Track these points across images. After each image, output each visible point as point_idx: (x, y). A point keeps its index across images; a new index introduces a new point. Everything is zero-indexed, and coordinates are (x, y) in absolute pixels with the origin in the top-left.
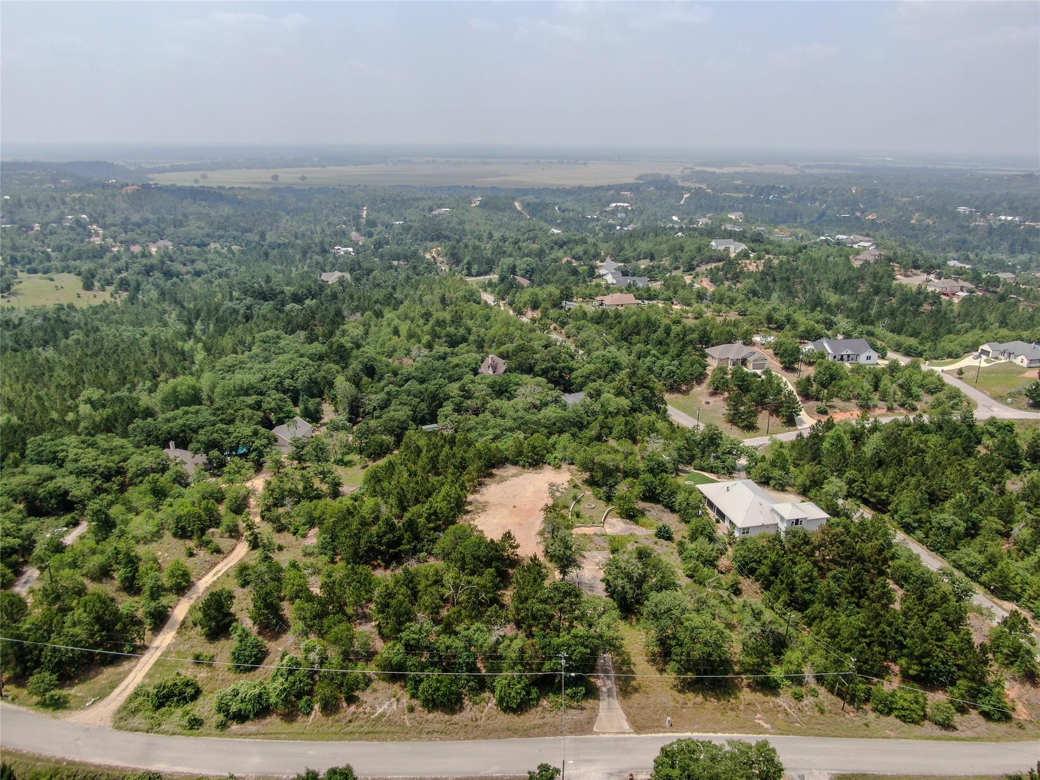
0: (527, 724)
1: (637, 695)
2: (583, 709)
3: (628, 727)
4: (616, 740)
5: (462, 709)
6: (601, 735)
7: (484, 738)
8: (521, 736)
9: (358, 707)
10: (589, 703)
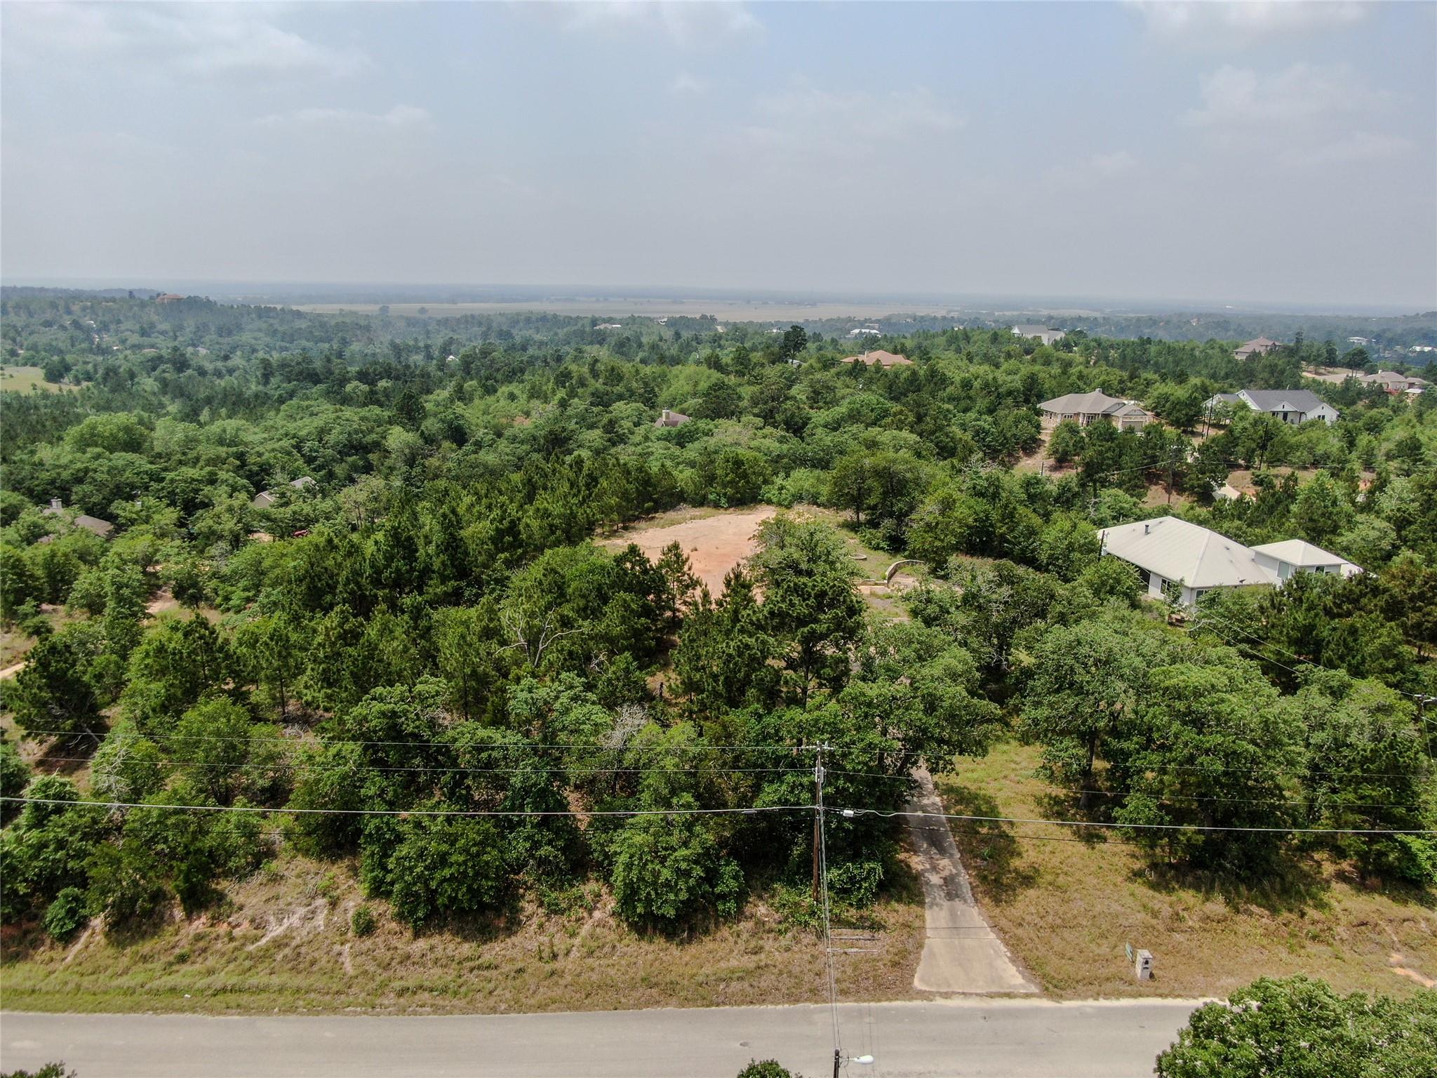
0: (707, 969)
1: (1031, 893)
2: (876, 926)
3: (1019, 980)
4: (987, 1015)
5: (513, 926)
6: (940, 1001)
7: (571, 1007)
8: (686, 1002)
9: (215, 921)
10: (892, 913)
